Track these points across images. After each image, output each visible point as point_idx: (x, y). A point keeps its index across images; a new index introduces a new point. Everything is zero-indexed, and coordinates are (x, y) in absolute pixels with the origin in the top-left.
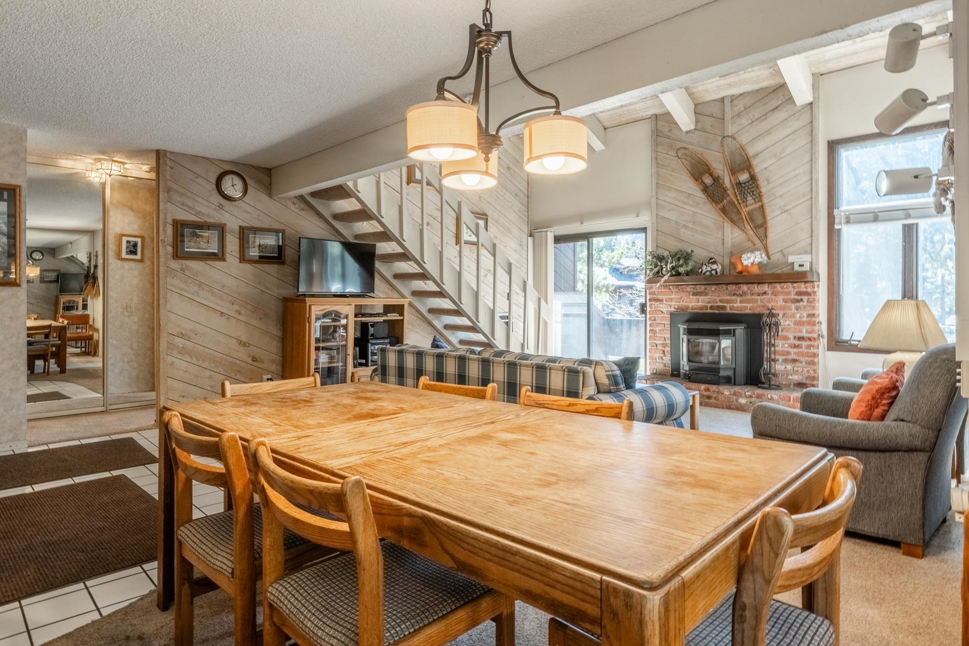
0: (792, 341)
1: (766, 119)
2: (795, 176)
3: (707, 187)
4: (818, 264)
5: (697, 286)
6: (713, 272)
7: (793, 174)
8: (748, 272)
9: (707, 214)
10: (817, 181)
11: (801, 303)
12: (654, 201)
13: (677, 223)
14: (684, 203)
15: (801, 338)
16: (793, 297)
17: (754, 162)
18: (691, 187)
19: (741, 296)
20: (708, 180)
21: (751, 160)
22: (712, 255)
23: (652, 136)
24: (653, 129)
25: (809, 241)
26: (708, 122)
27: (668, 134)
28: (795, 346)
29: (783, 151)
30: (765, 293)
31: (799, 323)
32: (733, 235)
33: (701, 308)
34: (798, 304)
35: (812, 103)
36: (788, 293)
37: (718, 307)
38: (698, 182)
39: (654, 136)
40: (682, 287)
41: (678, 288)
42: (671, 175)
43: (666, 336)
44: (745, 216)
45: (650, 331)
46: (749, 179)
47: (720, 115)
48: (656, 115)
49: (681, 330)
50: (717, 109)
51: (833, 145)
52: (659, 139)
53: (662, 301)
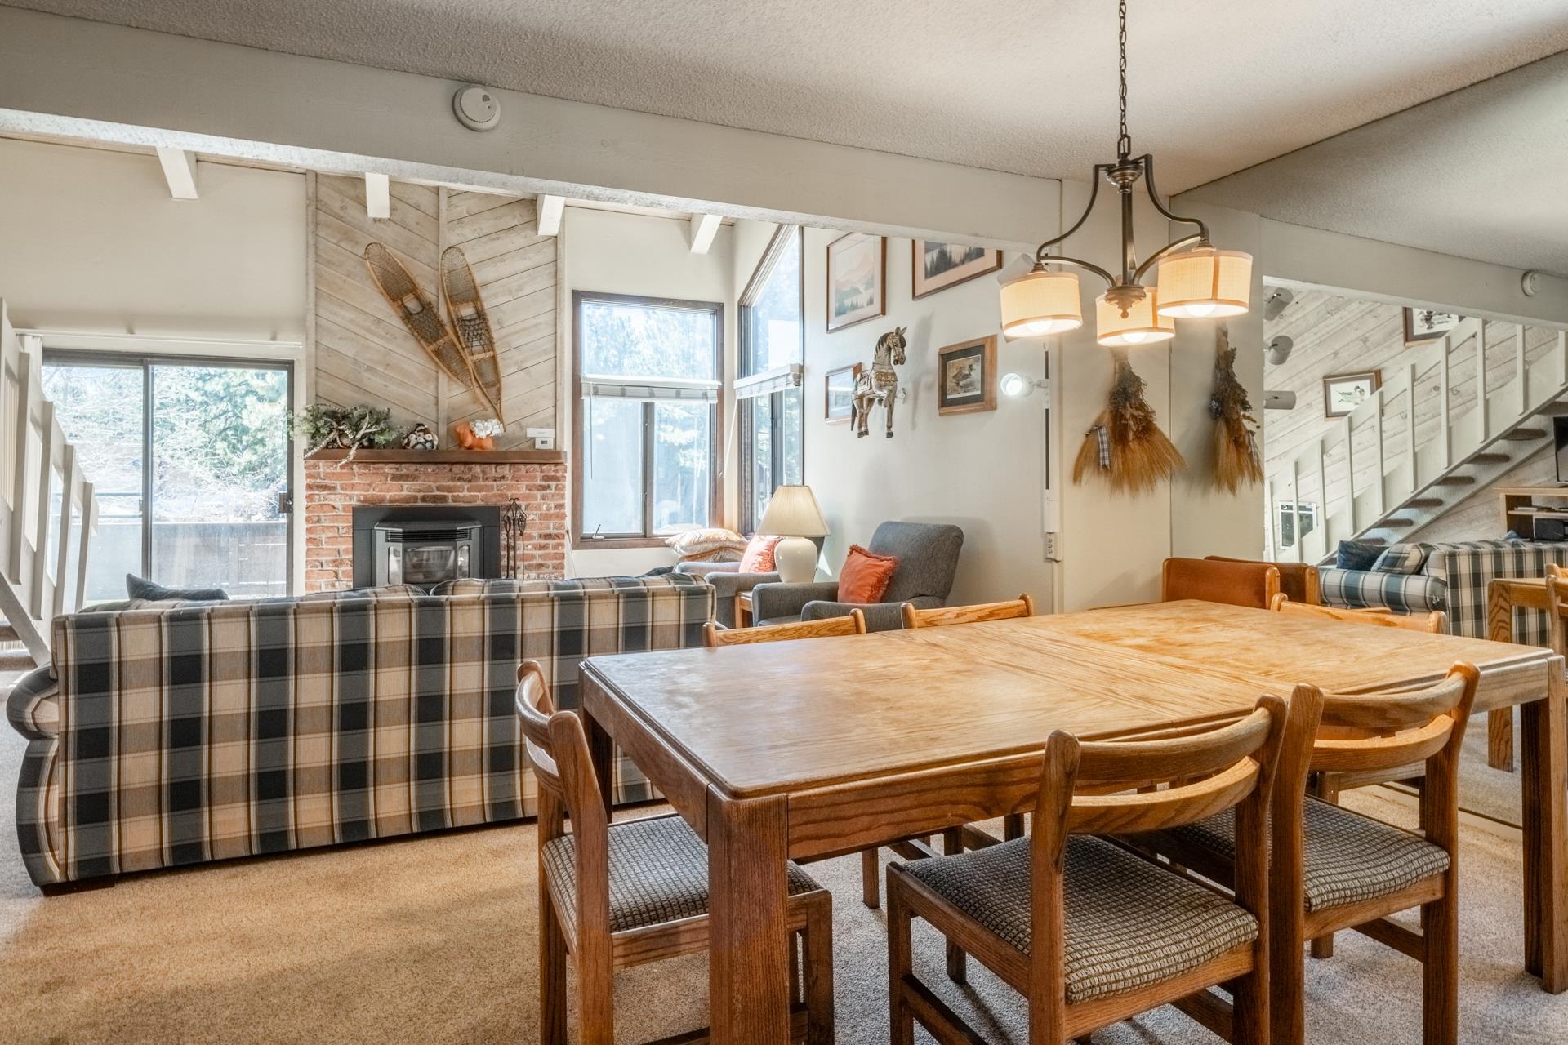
0: (537, 541)
1: (498, 238)
2: (536, 325)
3: (411, 314)
4: (563, 442)
5: (403, 465)
6: (428, 445)
7: (533, 322)
8: (482, 448)
9: (409, 355)
10: (562, 337)
11: (548, 491)
12: (311, 317)
13: (355, 362)
14: (368, 330)
15: (548, 536)
16: (539, 483)
17: (483, 294)
18: (382, 308)
19: (470, 481)
20: (412, 304)
21: (479, 289)
22: (419, 420)
23: (308, 206)
24: (310, 194)
25: (551, 411)
26: (412, 216)
27: (341, 213)
28: (541, 547)
29: (520, 288)
30: (502, 478)
31: (546, 517)
32: (454, 394)
33: (407, 499)
34: (544, 492)
35: (556, 237)
36: (532, 479)
37: (435, 497)
38: (396, 304)
39: (312, 208)
40: (376, 466)
41: (368, 468)
42: (345, 281)
43: (342, 547)
44: (471, 367)
45: (309, 540)
46: (475, 316)
47: (431, 211)
48: (317, 174)
49: (381, 534)
50: (426, 202)
51: (578, 296)
52: (322, 216)
53: (334, 488)
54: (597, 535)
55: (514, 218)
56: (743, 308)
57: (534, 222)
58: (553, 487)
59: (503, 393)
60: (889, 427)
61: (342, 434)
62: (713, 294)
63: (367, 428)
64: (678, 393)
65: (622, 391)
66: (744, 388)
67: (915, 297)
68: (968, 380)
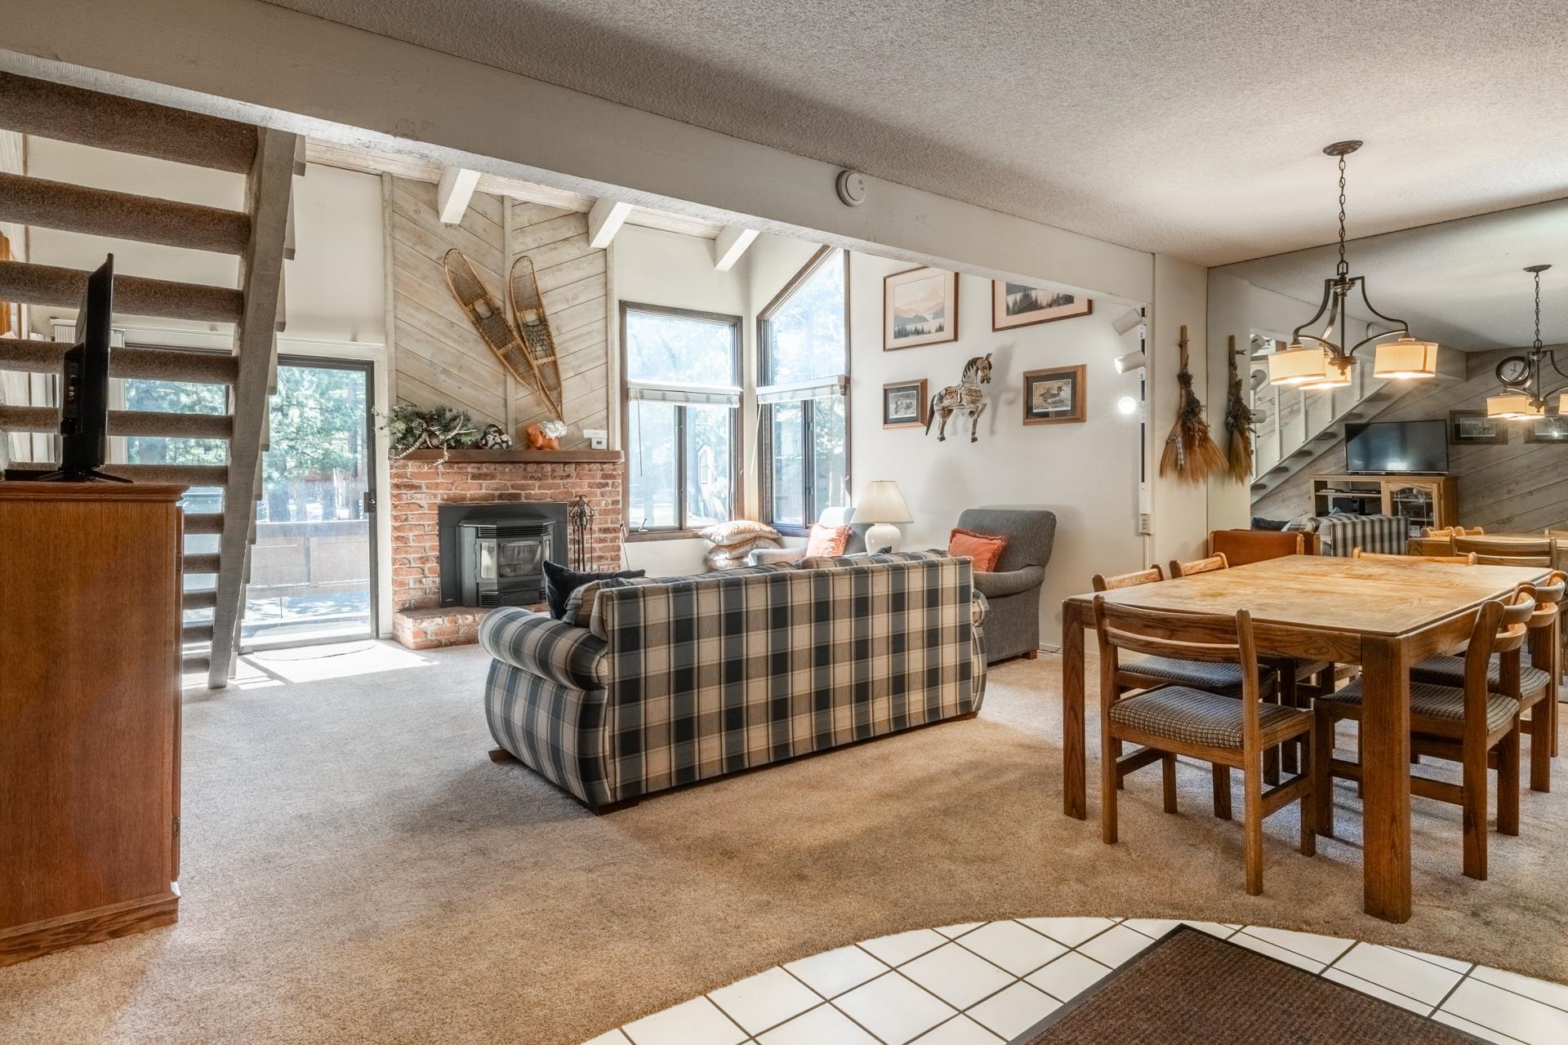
0: (598, 535)
1: (556, 249)
2: (589, 333)
3: (482, 319)
4: (615, 443)
5: (483, 465)
6: (504, 445)
7: (586, 329)
8: (552, 448)
9: (480, 359)
10: (612, 344)
11: (607, 489)
12: (390, 319)
13: (432, 364)
14: (442, 333)
15: (606, 530)
16: (599, 481)
17: (544, 301)
18: (454, 311)
19: (540, 479)
20: (481, 308)
21: (542, 296)
22: (490, 421)
23: (384, 208)
24: (387, 196)
25: (604, 413)
26: (481, 223)
27: (415, 216)
29: (575, 297)
30: (569, 476)
31: (605, 512)
32: (521, 397)
33: (485, 498)
34: (603, 489)
35: (605, 250)
36: (593, 477)
37: (510, 494)
38: (467, 309)
39: (388, 210)
40: (460, 465)
41: (453, 468)
42: (420, 285)
43: (427, 545)
44: (536, 370)
45: (397, 539)
46: (537, 323)
47: (497, 219)
48: (392, 176)
49: (468, 532)
50: (492, 209)
51: (624, 306)
52: (397, 218)
53: (420, 487)
54: (643, 528)
55: (570, 229)
56: (762, 322)
57: (587, 235)
58: (610, 485)
59: (564, 395)
60: (973, 434)
61: (432, 434)
62: (733, 309)
63: (460, 429)
64: (708, 398)
65: (663, 395)
66: (767, 394)
67: (994, 329)
68: (1057, 398)
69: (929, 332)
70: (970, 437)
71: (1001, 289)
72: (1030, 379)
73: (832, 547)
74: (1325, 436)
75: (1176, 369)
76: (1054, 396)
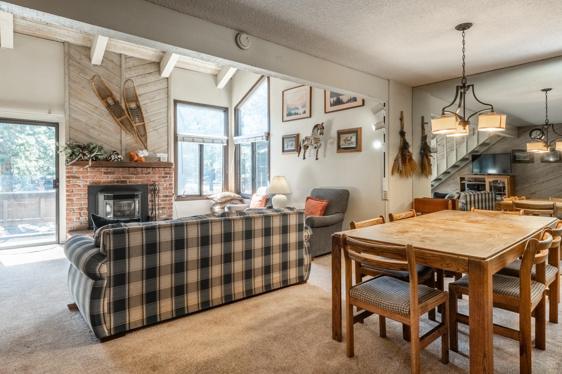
0: (162, 198)
1: (145, 77)
2: (160, 113)
3: (110, 106)
4: (171, 159)
5: (109, 168)
6: (119, 160)
7: (159, 111)
8: (141, 161)
9: (109, 123)
10: (170, 118)
11: (167, 178)
12: (67, 105)
13: (86, 124)
14: (92, 111)
15: (166, 196)
16: (163, 175)
17: (139, 99)
18: (97, 102)
19: (136, 174)
20: (110, 101)
21: (138, 97)
22: (113, 149)
23: (65, 57)
24: (66, 51)
25: (166, 147)
26: (110, 65)
27: (80, 61)
28: (164, 201)
29: (154, 98)
30: (149, 173)
31: (166, 188)
32: (128, 139)
33: (110, 182)
34: (165, 179)
35: (167, 78)
36: (161, 173)
37: (122, 181)
38: (103, 101)
39: (67, 58)
40: (98, 168)
41: (95, 169)
42: (81, 90)
43: (83, 202)
44: (135, 128)
45: (68, 200)
46: (136, 108)
47: (118, 63)
48: (69, 43)
49: (101, 197)
50: (116, 59)
51: (176, 102)
52: (71, 61)
53: (79, 178)
54: (184, 195)
55: (152, 69)
56: (236, 110)
57: (159, 72)
58: (168, 177)
59: (148, 139)
60: (317, 156)
61: (84, 155)
62: (224, 104)
63: (97, 153)
64: (213, 141)
65: (193, 140)
66: (237, 140)
67: (325, 113)
68: (350, 142)
69: (300, 114)
70: (315, 158)
71: (328, 94)
72: (340, 133)
73: (260, 204)
74: (464, 159)
75: (399, 129)
76: (349, 140)
